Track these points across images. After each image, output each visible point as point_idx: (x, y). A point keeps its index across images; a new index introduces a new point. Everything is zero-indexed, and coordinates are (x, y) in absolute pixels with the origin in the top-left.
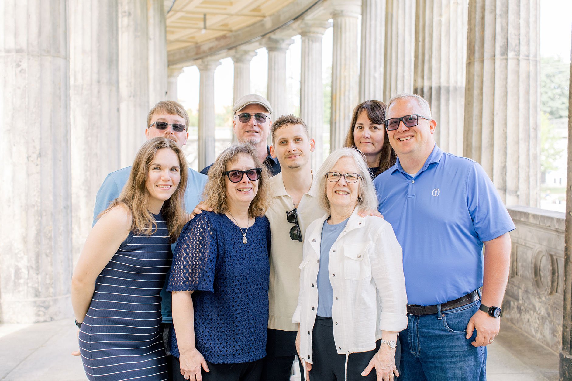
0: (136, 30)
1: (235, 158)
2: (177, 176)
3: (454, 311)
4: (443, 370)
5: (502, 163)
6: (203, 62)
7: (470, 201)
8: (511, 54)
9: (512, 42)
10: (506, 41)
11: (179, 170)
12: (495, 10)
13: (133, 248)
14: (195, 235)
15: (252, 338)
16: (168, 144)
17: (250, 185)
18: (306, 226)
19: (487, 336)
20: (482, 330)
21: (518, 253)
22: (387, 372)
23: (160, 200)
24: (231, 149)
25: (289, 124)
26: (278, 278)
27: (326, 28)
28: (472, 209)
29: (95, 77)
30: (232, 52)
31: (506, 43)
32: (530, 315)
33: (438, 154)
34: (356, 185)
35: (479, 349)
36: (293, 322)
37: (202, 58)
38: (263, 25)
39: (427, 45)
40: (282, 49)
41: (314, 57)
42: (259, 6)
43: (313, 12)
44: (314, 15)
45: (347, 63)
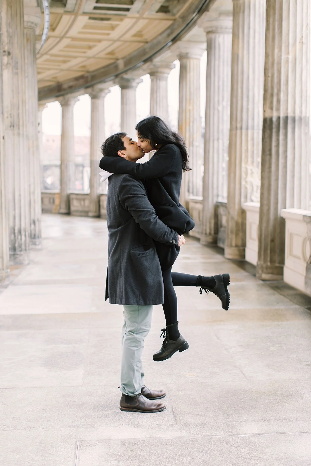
0: (15, 68)
6: (64, 98)
27: (171, 69)
30: (90, 90)
37: (63, 95)
38: (116, 67)
39: (276, 80)
40: (133, 87)
41: (161, 94)
42: (113, 50)
43: (161, 55)
44: (162, 57)
45: (192, 98)
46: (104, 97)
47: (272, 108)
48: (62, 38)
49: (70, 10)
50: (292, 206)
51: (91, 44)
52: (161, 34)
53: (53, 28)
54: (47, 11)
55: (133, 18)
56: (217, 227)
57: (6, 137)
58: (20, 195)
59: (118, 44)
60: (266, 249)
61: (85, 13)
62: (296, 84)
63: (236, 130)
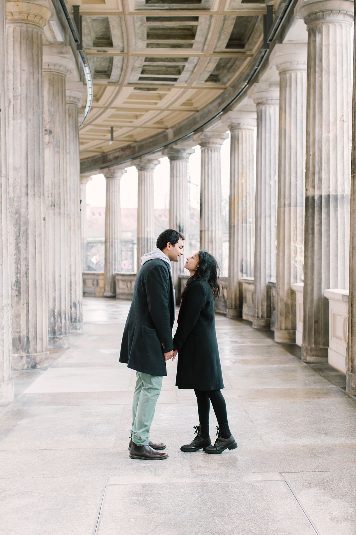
0: (56, 146)
6: (109, 170)
27: (224, 139)
29: (24, 190)
30: (137, 161)
37: (108, 167)
38: (166, 137)
39: (317, 159)
40: (184, 158)
41: (213, 165)
42: (162, 119)
43: (212, 125)
44: (213, 127)
45: (244, 171)
46: (153, 169)
47: (314, 187)
48: (106, 108)
49: (114, 81)
50: (336, 287)
51: (137, 113)
52: (211, 103)
53: (96, 98)
54: (89, 84)
55: (181, 87)
56: (270, 309)
57: (46, 219)
58: (60, 276)
59: (166, 113)
60: (310, 331)
61: (130, 84)
62: (338, 162)
63: (285, 207)
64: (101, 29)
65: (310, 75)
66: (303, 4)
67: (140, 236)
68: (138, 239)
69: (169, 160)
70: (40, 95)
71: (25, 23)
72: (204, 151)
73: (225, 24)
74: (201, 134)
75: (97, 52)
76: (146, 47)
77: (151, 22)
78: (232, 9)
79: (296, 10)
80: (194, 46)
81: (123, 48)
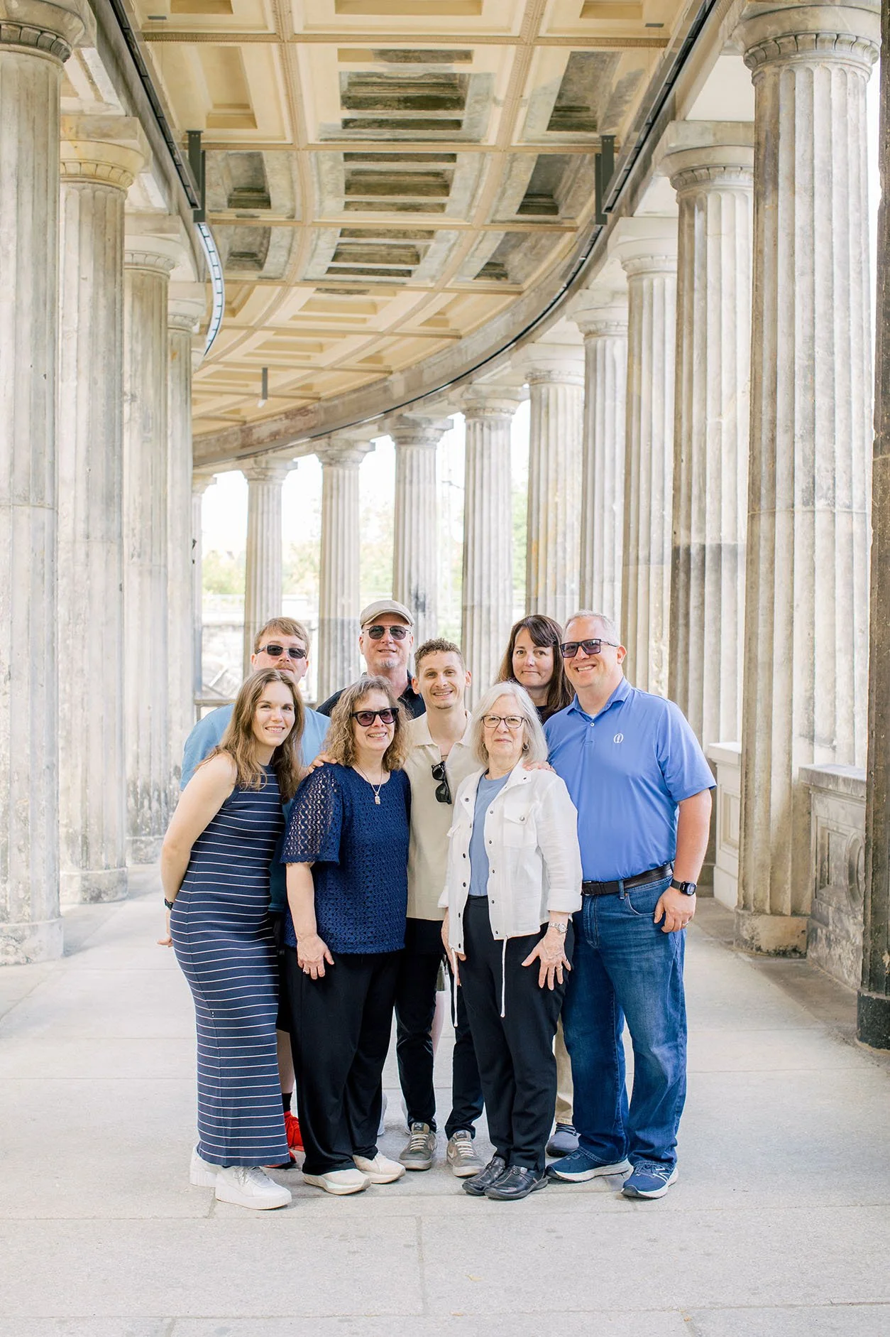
0: (145, 427)
1: (364, 695)
2: (291, 716)
3: (640, 889)
4: (626, 963)
5: (806, 691)
6: (256, 462)
7: (660, 749)
8: (820, 504)
9: (822, 481)
10: (811, 480)
11: (293, 708)
12: (793, 427)
13: (239, 806)
14: (316, 792)
15: (387, 923)
16: (279, 677)
17: (385, 730)
18: (457, 783)
19: (677, 917)
20: (672, 911)
21: (831, 847)
22: (554, 961)
23: (270, 746)
24: (359, 684)
25: (439, 651)
26: (420, 850)
27: (520, 401)
28: (662, 760)
29: (81, 527)
30: (321, 444)
31: (811, 485)
32: (842, 948)
33: (625, 690)
34: (520, 731)
35: (670, 936)
36: (439, 906)
37: (254, 455)
38: (387, 391)
39: (695, 469)
40: (428, 439)
41: (493, 461)
42: (379, 352)
43: (492, 370)
44: (494, 375)
45: (561, 477)
46: (357, 462)
47: (689, 528)
48: (253, 330)
49: (272, 275)
50: (727, 737)
51: (322, 340)
53: (231, 308)
54: (218, 286)
55: (420, 289)
59: (387, 340)
61: (307, 281)
62: (738, 478)
63: (637, 564)
64: (246, 171)
65: (683, 295)
66: (667, 151)
67: (326, 617)
68: (322, 622)
69: (393, 444)
70: (118, 328)
71: (90, 183)
72: (472, 428)
73: (514, 169)
74: (467, 389)
75: (236, 218)
76: (343, 208)
77: (354, 162)
78: (527, 142)
79: (656, 158)
80: (447, 209)
81: (294, 210)
